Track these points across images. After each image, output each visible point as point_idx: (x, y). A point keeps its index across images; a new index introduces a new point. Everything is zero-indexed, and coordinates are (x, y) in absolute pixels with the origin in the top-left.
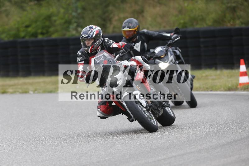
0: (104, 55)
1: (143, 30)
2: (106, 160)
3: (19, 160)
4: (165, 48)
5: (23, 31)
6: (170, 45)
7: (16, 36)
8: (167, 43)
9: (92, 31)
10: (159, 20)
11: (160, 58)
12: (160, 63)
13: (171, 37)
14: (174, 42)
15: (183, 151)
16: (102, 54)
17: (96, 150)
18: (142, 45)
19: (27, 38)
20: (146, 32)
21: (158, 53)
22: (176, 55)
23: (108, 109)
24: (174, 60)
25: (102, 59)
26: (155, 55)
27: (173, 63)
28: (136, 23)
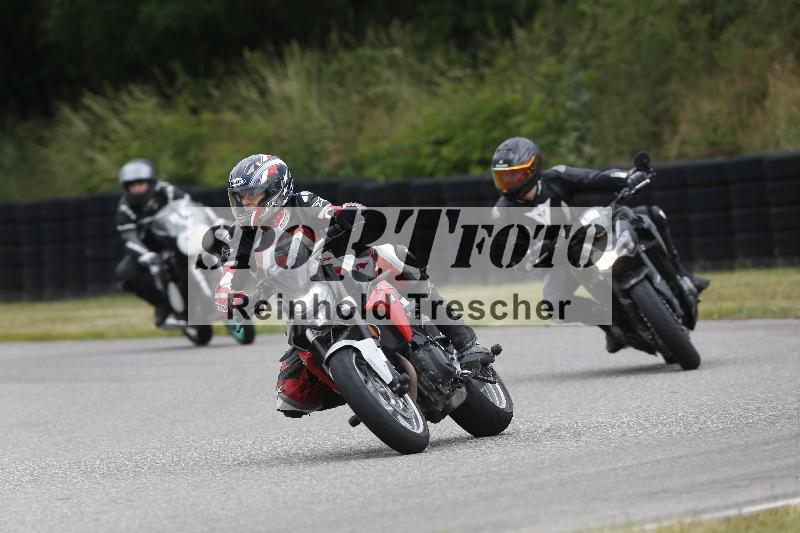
1: (555, 168)
5: (431, 155)
6: (626, 202)
8: (616, 197)
13: (627, 178)
14: (633, 191)
19: (441, 177)
20: (564, 173)
23: (305, 389)
27: (629, 250)
28: (528, 149)
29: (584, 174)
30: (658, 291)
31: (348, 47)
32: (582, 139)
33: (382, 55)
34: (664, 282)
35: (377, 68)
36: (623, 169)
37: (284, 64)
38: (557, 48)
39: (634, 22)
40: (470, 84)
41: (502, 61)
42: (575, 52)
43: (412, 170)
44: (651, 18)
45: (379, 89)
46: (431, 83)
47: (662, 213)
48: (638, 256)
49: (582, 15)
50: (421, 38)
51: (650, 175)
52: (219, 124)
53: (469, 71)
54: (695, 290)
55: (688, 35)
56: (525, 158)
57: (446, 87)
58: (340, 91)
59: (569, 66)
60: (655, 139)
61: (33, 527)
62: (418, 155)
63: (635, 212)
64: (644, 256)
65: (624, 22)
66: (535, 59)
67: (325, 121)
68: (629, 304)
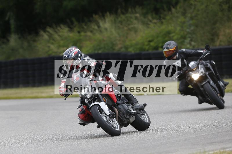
1: (182, 50)
4: (196, 63)
8: (200, 58)
9: (71, 52)
11: (192, 71)
20: (185, 51)
21: (191, 67)
26: (189, 68)
27: (203, 74)
28: (174, 44)
29: (191, 51)
31: (123, 14)
32: (191, 40)
33: (133, 16)
34: (213, 83)
35: (132, 20)
36: (202, 50)
37: (105, 19)
38: (184, 14)
39: (207, 6)
40: (159, 24)
41: (168, 18)
42: (189, 15)
43: (142, 49)
44: (211, 5)
45: (132, 26)
46: (147, 24)
47: (214, 63)
48: (206, 76)
49: (191, 4)
50: (145, 11)
51: (210, 52)
52: (86, 36)
53: (158, 21)
54: (224, 86)
55: (222, 10)
56: (173, 47)
57: (152, 25)
58: (121, 26)
59: (187, 19)
60: (213, 40)
61: (32, 152)
62: (144, 44)
63: (206, 62)
64: (208, 75)
65: (203, 7)
66: (178, 17)
67: (117, 35)
68: (203, 90)
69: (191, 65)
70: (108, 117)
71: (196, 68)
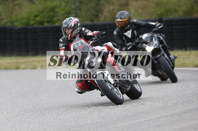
0: (81, 42)
1: (133, 20)
2: (98, 122)
3: (29, 122)
4: (150, 35)
5: (33, 20)
6: (155, 32)
7: (27, 24)
8: (153, 30)
9: (71, 22)
10: (140, 11)
11: (146, 43)
12: (146, 47)
13: (155, 25)
14: (158, 29)
15: (159, 115)
16: (80, 41)
17: (90, 114)
18: (133, 32)
19: (36, 26)
20: (135, 22)
21: (144, 39)
22: (159, 40)
23: (84, 86)
24: (158, 44)
25: (80, 45)
26: (143, 40)
27: (157, 46)
28: (127, 15)
30: (166, 59)
34: (167, 56)
48: (159, 48)
54: (174, 59)
56: (126, 17)
63: (157, 35)
64: (161, 48)
68: (157, 63)
69: (145, 37)
70: (112, 86)
71: (150, 40)
